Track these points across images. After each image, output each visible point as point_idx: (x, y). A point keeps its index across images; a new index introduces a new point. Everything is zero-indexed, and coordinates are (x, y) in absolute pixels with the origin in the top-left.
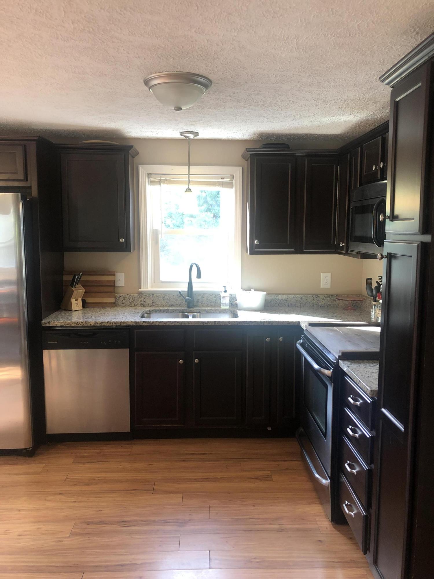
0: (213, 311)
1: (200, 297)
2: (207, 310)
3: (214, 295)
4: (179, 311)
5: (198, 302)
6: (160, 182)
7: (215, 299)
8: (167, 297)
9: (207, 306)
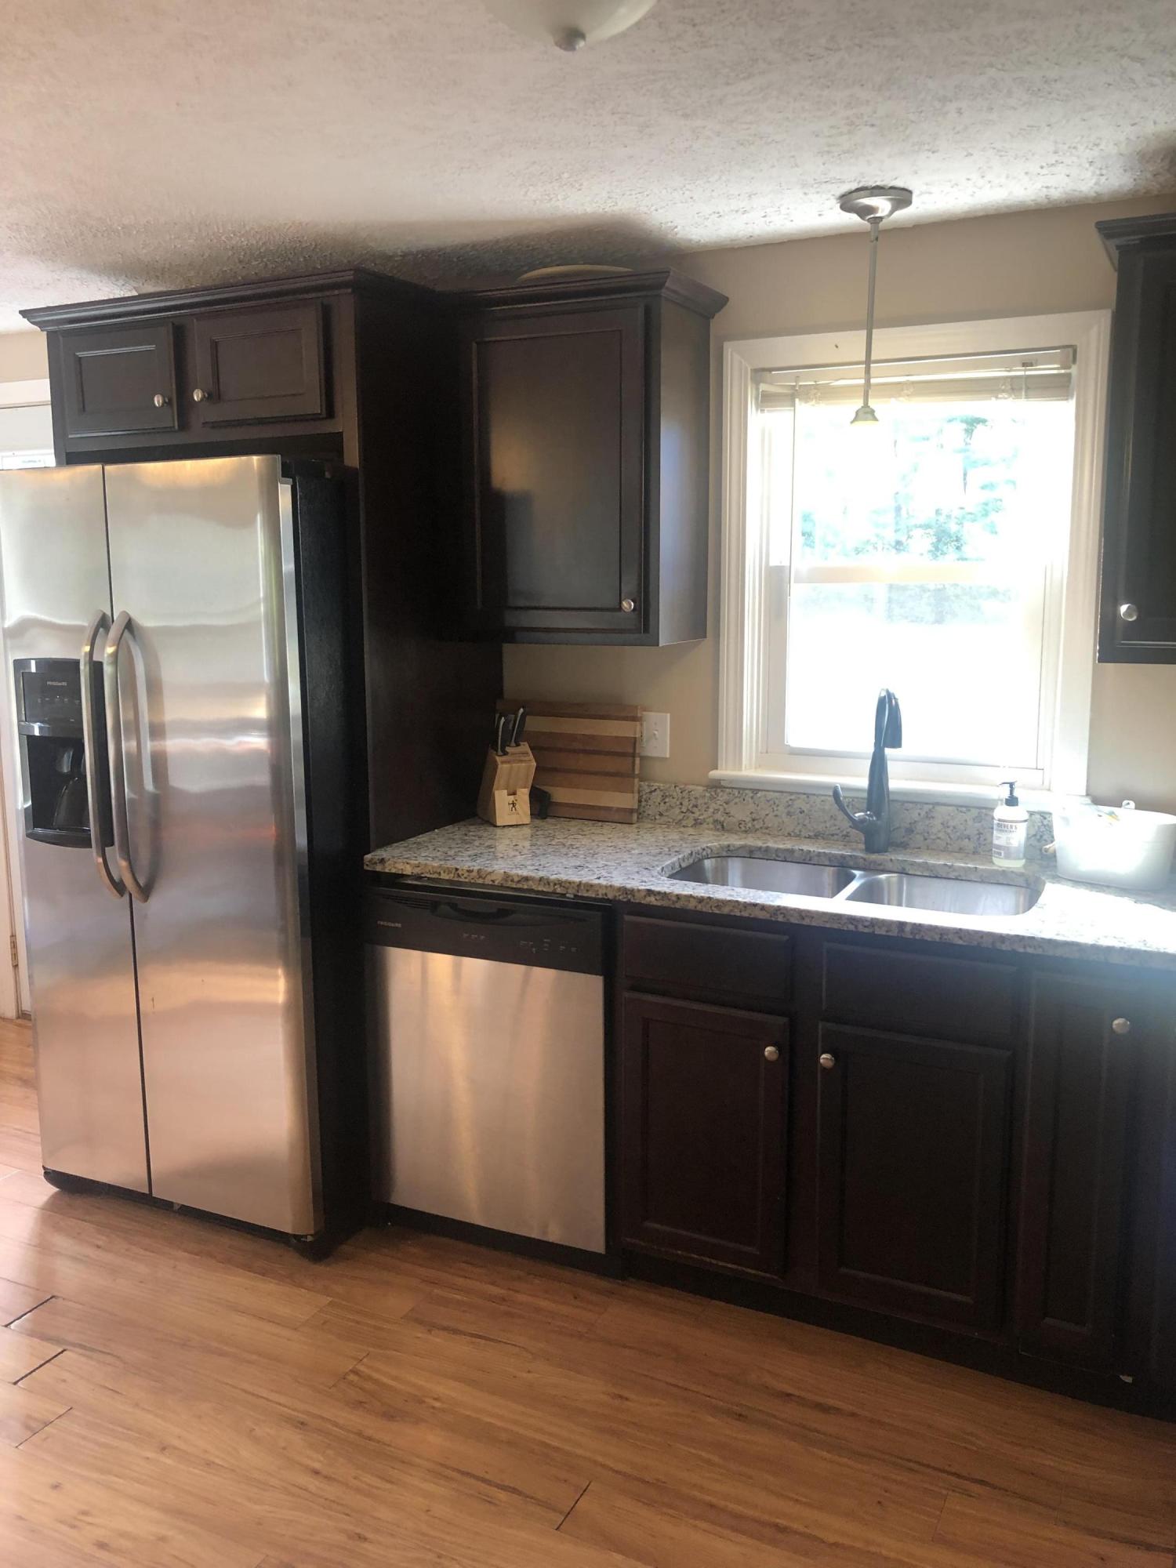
0: (956, 874)
1: (919, 814)
2: (934, 865)
3: (973, 810)
4: (830, 860)
5: (910, 831)
6: (791, 397)
7: (976, 824)
8: (800, 804)
9: (945, 850)
